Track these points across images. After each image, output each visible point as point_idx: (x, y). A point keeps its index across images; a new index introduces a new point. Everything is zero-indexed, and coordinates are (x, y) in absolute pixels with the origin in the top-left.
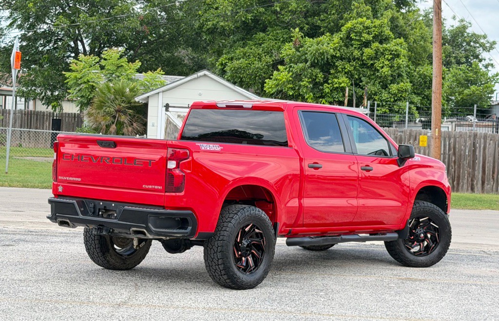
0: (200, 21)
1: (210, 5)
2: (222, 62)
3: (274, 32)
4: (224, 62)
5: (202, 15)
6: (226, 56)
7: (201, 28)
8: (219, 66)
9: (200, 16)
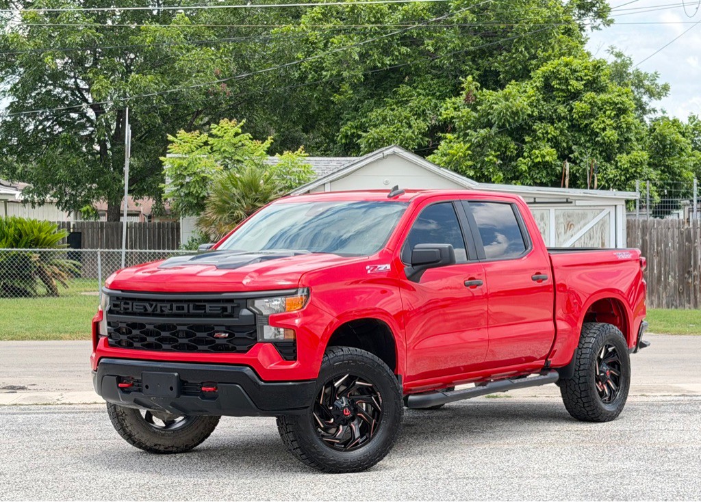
0: (300, 69)
1: (315, 43)
2: (346, 133)
3: (425, 83)
5: (304, 60)
6: (352, 123)
7: (302, 78)
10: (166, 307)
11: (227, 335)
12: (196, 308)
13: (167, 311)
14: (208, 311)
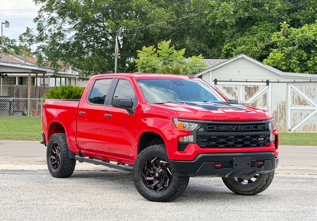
0: (206, 19)
1: (213, 6)
2: (227, 49)
3: (264, 25)
4: (228, 49)
5: (208, 14)
6: (229, 44)
7: (207, 23)
8: (224, 51)
9: (206, 15)
10: (242, 127)
11: (263, 139)
12: (254, 127)
13: (243, 129)
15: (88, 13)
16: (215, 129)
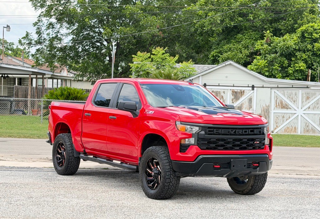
0: (195, 27)
1: (201, 16)
2: (213, 55)
3: (249, 34)
4: (215, 55)
5: (196, 23)
6: (216, 51)
7: (195, 32)
8: (211, 57)
9: (195, 24)
14: (255, 133)
15: (86, 20)
16: (215, 132)
